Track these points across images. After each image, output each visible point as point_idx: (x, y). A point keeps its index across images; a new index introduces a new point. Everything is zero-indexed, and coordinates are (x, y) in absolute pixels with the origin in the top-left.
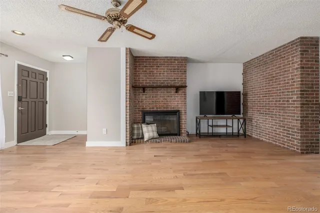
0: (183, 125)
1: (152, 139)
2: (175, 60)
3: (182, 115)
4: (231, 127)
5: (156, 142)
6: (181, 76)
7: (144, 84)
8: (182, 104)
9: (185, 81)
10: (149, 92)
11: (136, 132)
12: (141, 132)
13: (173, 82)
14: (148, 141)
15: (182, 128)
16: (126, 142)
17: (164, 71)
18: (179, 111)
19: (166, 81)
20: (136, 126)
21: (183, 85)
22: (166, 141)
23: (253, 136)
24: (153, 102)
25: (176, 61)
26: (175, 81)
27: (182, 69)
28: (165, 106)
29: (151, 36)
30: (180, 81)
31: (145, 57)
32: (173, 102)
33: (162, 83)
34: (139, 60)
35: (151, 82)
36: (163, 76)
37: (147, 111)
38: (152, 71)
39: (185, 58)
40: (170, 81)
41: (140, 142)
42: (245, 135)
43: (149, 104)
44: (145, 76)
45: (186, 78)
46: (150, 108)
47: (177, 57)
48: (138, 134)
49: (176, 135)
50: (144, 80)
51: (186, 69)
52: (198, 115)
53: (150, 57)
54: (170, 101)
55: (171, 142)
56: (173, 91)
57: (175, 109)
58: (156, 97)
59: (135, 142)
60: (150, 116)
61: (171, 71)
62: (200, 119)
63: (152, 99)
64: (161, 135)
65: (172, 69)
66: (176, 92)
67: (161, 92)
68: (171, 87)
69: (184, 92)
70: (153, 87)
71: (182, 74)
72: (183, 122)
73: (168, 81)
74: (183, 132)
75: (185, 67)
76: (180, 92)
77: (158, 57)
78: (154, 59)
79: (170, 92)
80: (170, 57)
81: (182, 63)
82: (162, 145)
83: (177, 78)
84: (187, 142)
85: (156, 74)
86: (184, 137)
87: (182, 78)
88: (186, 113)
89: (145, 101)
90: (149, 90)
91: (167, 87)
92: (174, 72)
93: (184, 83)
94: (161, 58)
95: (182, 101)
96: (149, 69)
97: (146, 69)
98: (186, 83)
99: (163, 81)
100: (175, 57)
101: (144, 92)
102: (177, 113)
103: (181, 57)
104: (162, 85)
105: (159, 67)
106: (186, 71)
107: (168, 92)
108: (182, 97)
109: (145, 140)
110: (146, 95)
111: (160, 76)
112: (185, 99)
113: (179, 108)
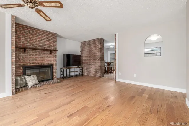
0: (55, 73)
1: (34, 85)
2: (49, 33)
3: (54, 67)
4: (77, 71)
5: (38, 86)
6: (53, 44)
7: (25, 46)
8: (54, 60)
9: (56, 47)
10: (29, 52)
11: (19, 82)
12: (24, 82)
13: (48, 47)
14: (31, 87)
15: (54, 75)
16: (12, 92)
17: (42, 39)
18: (52, 65)
19: (43, 46)
20: (19, 78)
21: (55, 49)
22: (46, 84)
23: (85, 74)
24: (33, 59)
25: (50, 35)
26: (50, 46)
27: (54, 40)
28: (43, 62)
29: (49, 19)
30: (53, 47)
31: (26, 26)
32: (49, 60)
33: (40, 47)
34: (19, 26)
35: (31, 45)
36: (41, 42)
37: (28, 66)
38: (32, 38)
39: (56, 34)
40: (46, 46)
41: (25, 90)
42: (82, 74)
43: (30, 61)
44: (26, 40)
45: (56, 46)
46: (30, 64)
47: (51, 32)
48: (22, 84)
49: (50, 80)
50: (24, 42)
51: (56, 40)
52: (62, 67)
53: (30, 27)
54: (46, 59)
55: (49, 84)
56: (48, 52)
57: (49, 64)
58: (35, 56)
59: (19, 91)
60: (30, 70)
61: (47, 40)
62: (64, 69)
63: (32, 57)
64: (40, 81)
65: (47, 39)
66: (50, 54)
67: (40, 53)
68: (47, 50)
69: (55, 54)
70: (33, 49)
71: (54, 43)
72: (54, 71)
73: (45, 46)
74: (54, 77)
75: (56, 39)
76: (53, 54)
77: (37, 29)
78: (34, 29)
79: (46, 53)
80: (46, 31)
81: (54, 37)
82: (44, 87)
83: (51, 45)
84: (59, 82)
85: (36, 40)
86: (55, 80)
87: (54, 45)
88: (56, 66)
89: (25, 59)
90: (29, 51)
91: (44, 50)
92: (49, 40)
93: (55, 48)
94: (40, 30)
95: (54, 59)
96: (30, 35)
97: (26, 35)
98: (56, 49)
99: (41, 45)
100: (49, 32)
101: (25, 52)
102: (51, 67)
103: (53, 33)
104: (40, 48)
105: (38, 35)
106: (56, 42)
107: (44, 53)
108: (54, 56)
109: (29, 87)
110: (27, 54)
111: (39, 42)
112: (56, 58)
113: (52, 63)
